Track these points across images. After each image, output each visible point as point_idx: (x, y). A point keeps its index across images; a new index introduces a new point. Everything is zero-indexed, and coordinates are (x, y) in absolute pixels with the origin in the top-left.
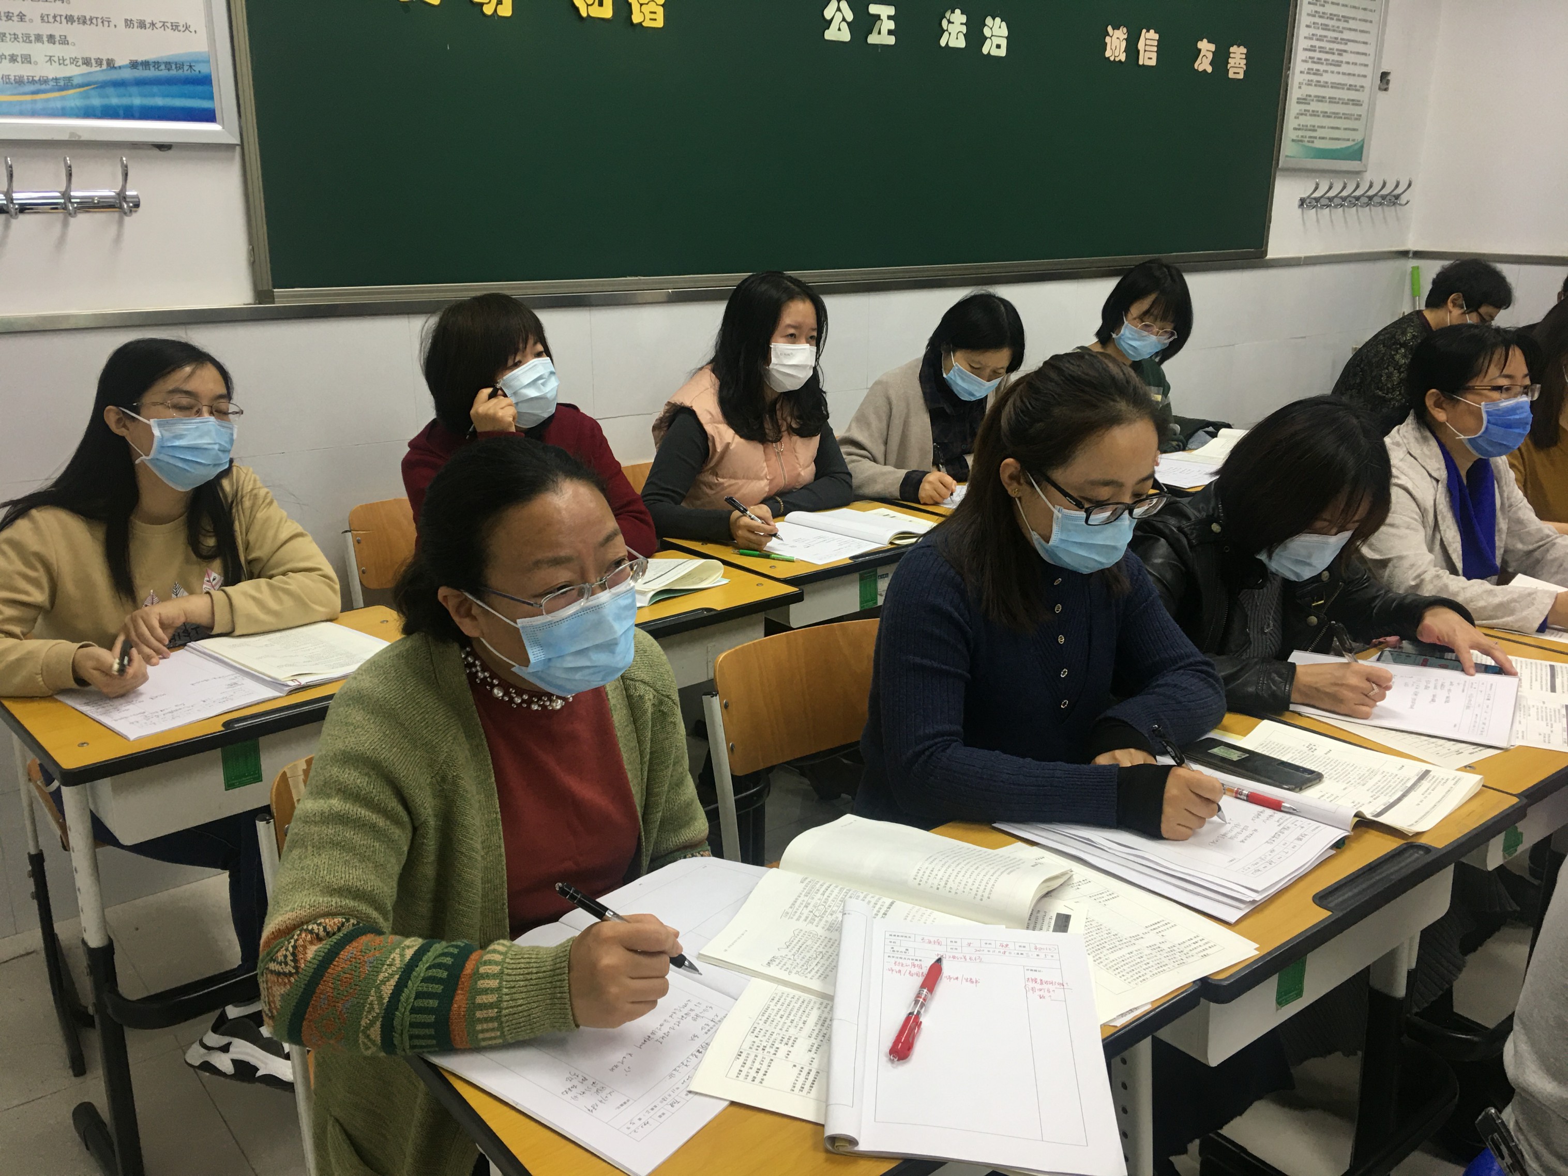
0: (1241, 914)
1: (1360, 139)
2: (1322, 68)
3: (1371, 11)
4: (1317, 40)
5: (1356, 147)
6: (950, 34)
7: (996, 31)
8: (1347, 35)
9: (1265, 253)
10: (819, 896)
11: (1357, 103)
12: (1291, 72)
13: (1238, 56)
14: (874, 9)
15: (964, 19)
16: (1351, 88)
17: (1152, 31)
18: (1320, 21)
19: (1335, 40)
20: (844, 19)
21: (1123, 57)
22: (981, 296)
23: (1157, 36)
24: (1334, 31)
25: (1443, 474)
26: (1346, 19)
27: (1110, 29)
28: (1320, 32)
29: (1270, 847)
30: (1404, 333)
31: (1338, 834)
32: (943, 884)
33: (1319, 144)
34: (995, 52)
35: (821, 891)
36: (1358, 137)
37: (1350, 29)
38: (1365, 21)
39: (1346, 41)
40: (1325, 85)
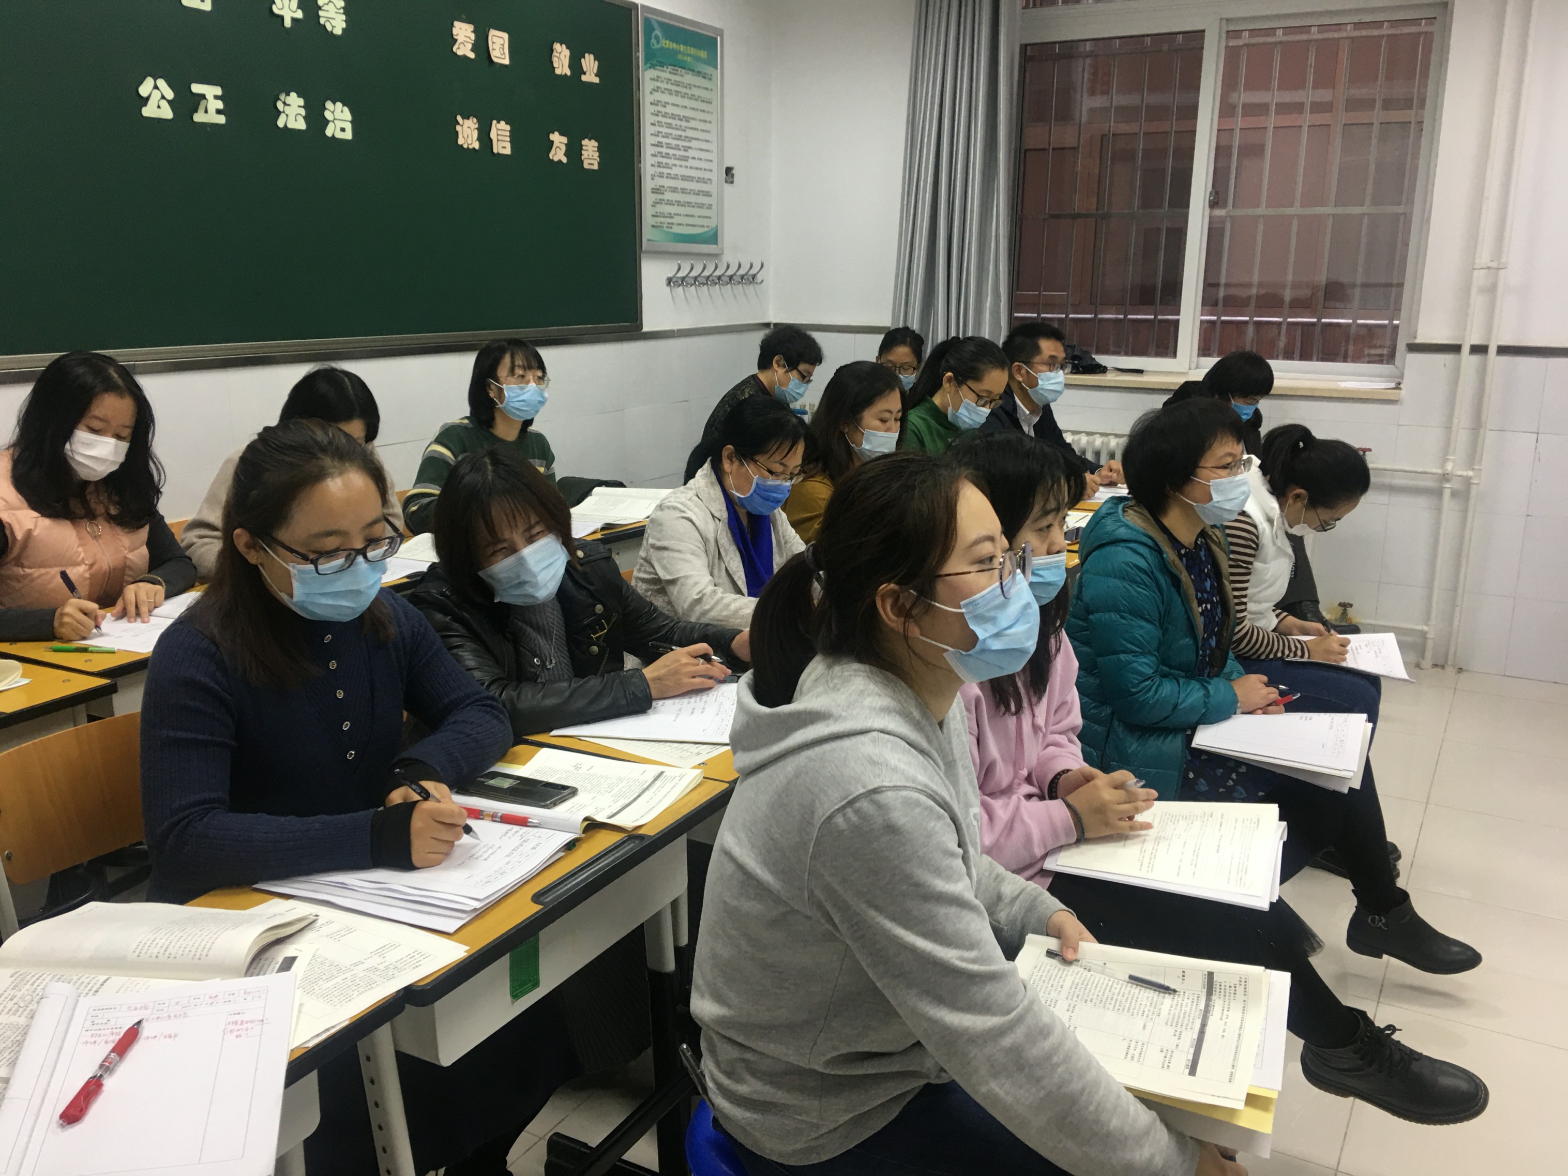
0: (460, 923)
1: (714, 226)
2: (671, 162)
3: (708, 112)
4: (663, 137)
5: (712, 233)
6: (287, 116)
7: (338, 115)
8: (690, 133)
9: (640, 326)
10: (28, 986)
11: (707, 194)
12: (642, 165)
13: (590, 149)
14: (196, 88)
15: (301, 102)
16: (700, 180)
17: (503, 123)
18: (664, 120)
19: (679, 138)
20: (163, 97)
21: (476, 145)
22: (325, 371)
23: (508, 128)
24: (677, 129)
25: (725, 515)
26: (687, 119)
27: (459, 118)
28: (664, 130)
29: (508, 859)
30: (743, 393)
31: (568, 837)
32: (162, 951)
33: (677, 230)
34: (339, 135)
35: (31, 982)
36: (712, 223)
37: (692, 128)
38: (705, 121)
39: (691, 139)
40: (675, 177)
